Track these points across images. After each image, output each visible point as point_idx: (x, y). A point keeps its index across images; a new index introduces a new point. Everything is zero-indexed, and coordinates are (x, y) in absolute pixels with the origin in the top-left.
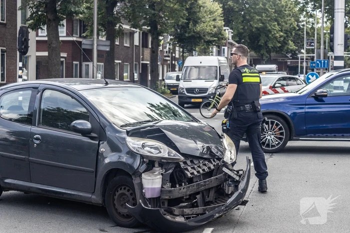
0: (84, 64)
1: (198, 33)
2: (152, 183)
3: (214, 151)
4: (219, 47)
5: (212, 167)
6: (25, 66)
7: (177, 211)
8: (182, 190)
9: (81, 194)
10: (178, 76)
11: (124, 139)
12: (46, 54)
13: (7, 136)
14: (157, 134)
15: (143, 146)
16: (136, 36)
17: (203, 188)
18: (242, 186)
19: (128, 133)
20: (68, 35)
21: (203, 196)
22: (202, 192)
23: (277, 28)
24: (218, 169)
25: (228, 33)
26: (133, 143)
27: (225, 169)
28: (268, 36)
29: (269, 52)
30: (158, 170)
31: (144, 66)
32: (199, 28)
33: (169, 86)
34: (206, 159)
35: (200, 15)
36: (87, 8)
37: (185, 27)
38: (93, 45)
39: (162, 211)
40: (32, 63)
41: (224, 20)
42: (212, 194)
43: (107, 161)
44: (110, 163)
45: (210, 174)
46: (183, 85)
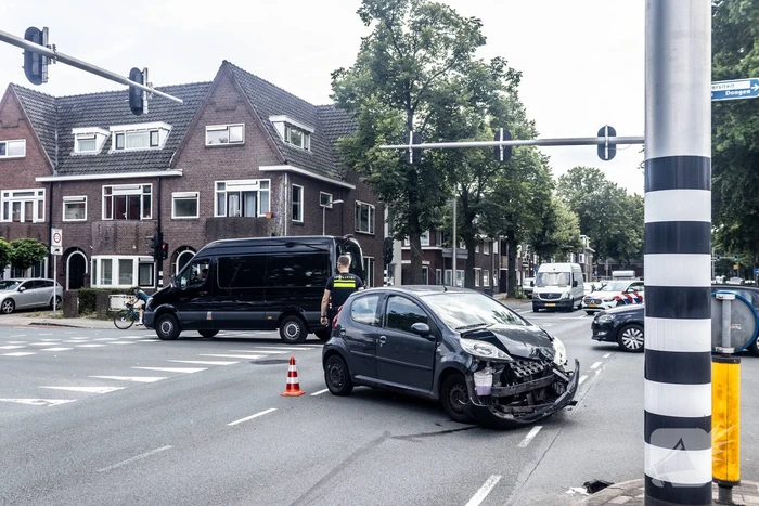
0: (446, 271)
1: (554, 241)
2: (484, 382)
3: (544, 353)
4: (576, 254)
5: (542, 368)
6: (391, 273)
7: (506, 409)
8: (512, 389)
9: (420, 390)
10: (532, 282)
11: (458, 340)
12: (409, 262)
13: (363, 337)
14: (489, 337)
15: (475, 348)
16: (495, 245)
17: (532, 388)
18: (569, 387)
19: (462, 335)
20: (431, 245)
21: (533, 395)
22: (532, 391)
23: (635, 234)
24: (548, 370)
25: (585, 241)
26: (467, 345)
27: (554, 370)
28: (625, 243)
29: (627, 257)
30: (489, 370)
31: (503, 272)
32: (555, 236)
33: (526, 292)
34: (535, 361)
35: (556, 224)
36: (448, 220)
37: (541, 236)
38: (452, 253)
39: (492, 409)
40: (398, 272)
41: (581, 229)
42: (542, 394)
43: (444, 359)
44: (447, 362)
45: (539, 374)
46: (537, 290)
